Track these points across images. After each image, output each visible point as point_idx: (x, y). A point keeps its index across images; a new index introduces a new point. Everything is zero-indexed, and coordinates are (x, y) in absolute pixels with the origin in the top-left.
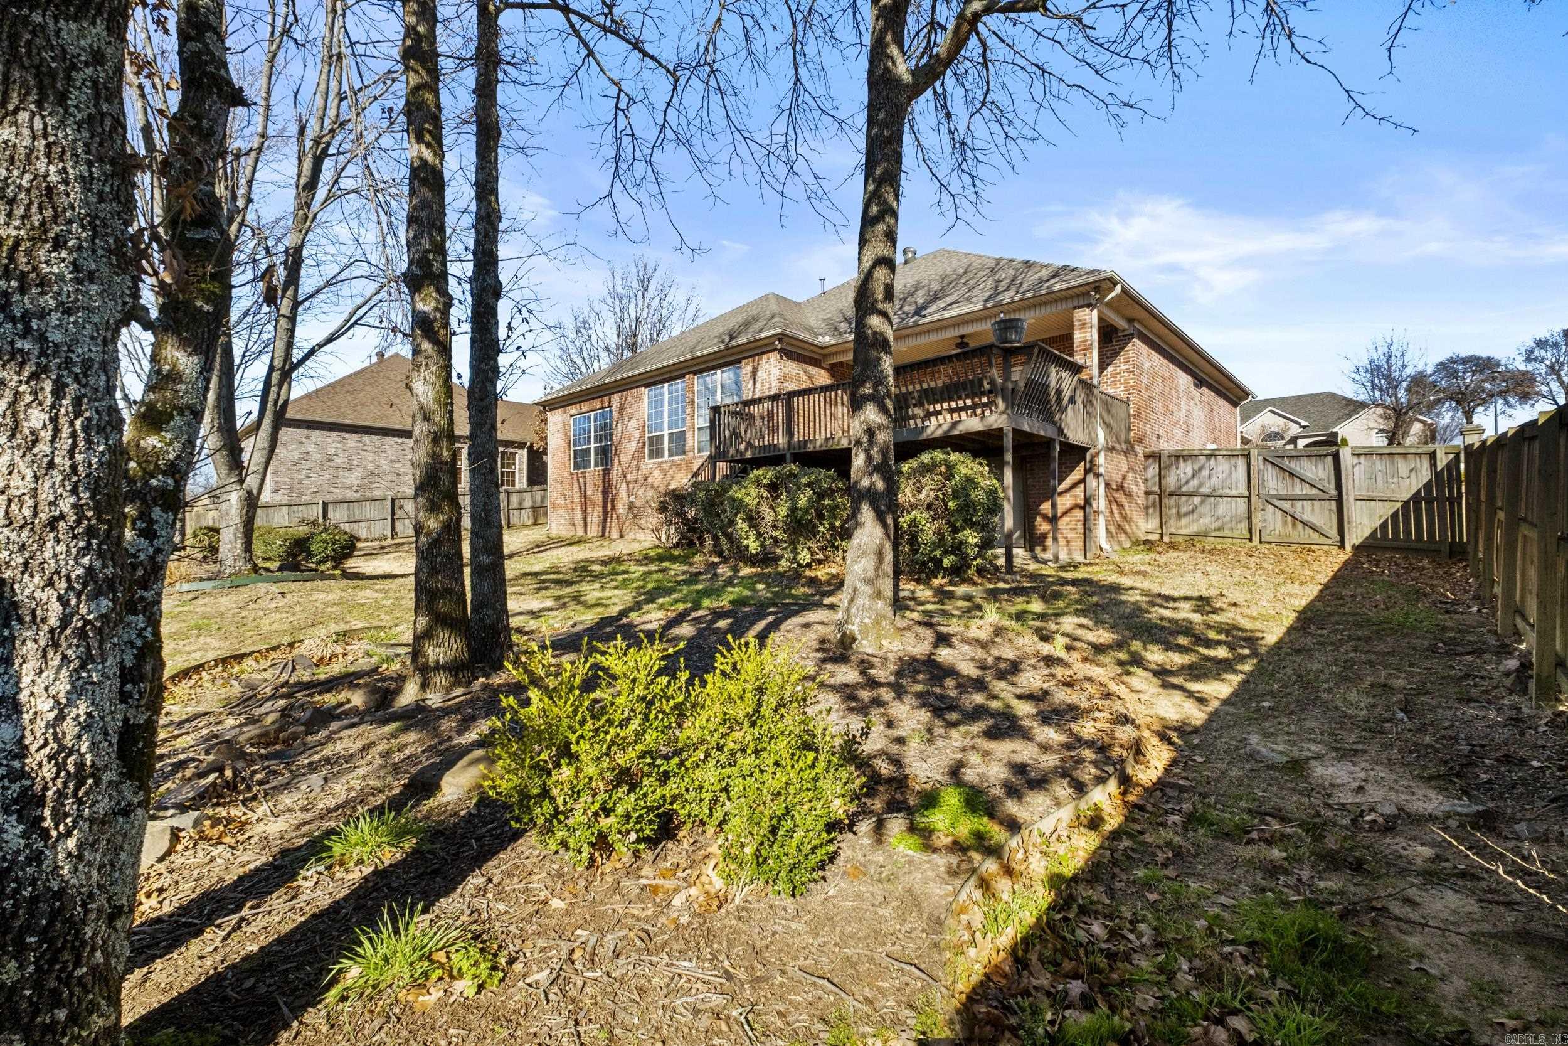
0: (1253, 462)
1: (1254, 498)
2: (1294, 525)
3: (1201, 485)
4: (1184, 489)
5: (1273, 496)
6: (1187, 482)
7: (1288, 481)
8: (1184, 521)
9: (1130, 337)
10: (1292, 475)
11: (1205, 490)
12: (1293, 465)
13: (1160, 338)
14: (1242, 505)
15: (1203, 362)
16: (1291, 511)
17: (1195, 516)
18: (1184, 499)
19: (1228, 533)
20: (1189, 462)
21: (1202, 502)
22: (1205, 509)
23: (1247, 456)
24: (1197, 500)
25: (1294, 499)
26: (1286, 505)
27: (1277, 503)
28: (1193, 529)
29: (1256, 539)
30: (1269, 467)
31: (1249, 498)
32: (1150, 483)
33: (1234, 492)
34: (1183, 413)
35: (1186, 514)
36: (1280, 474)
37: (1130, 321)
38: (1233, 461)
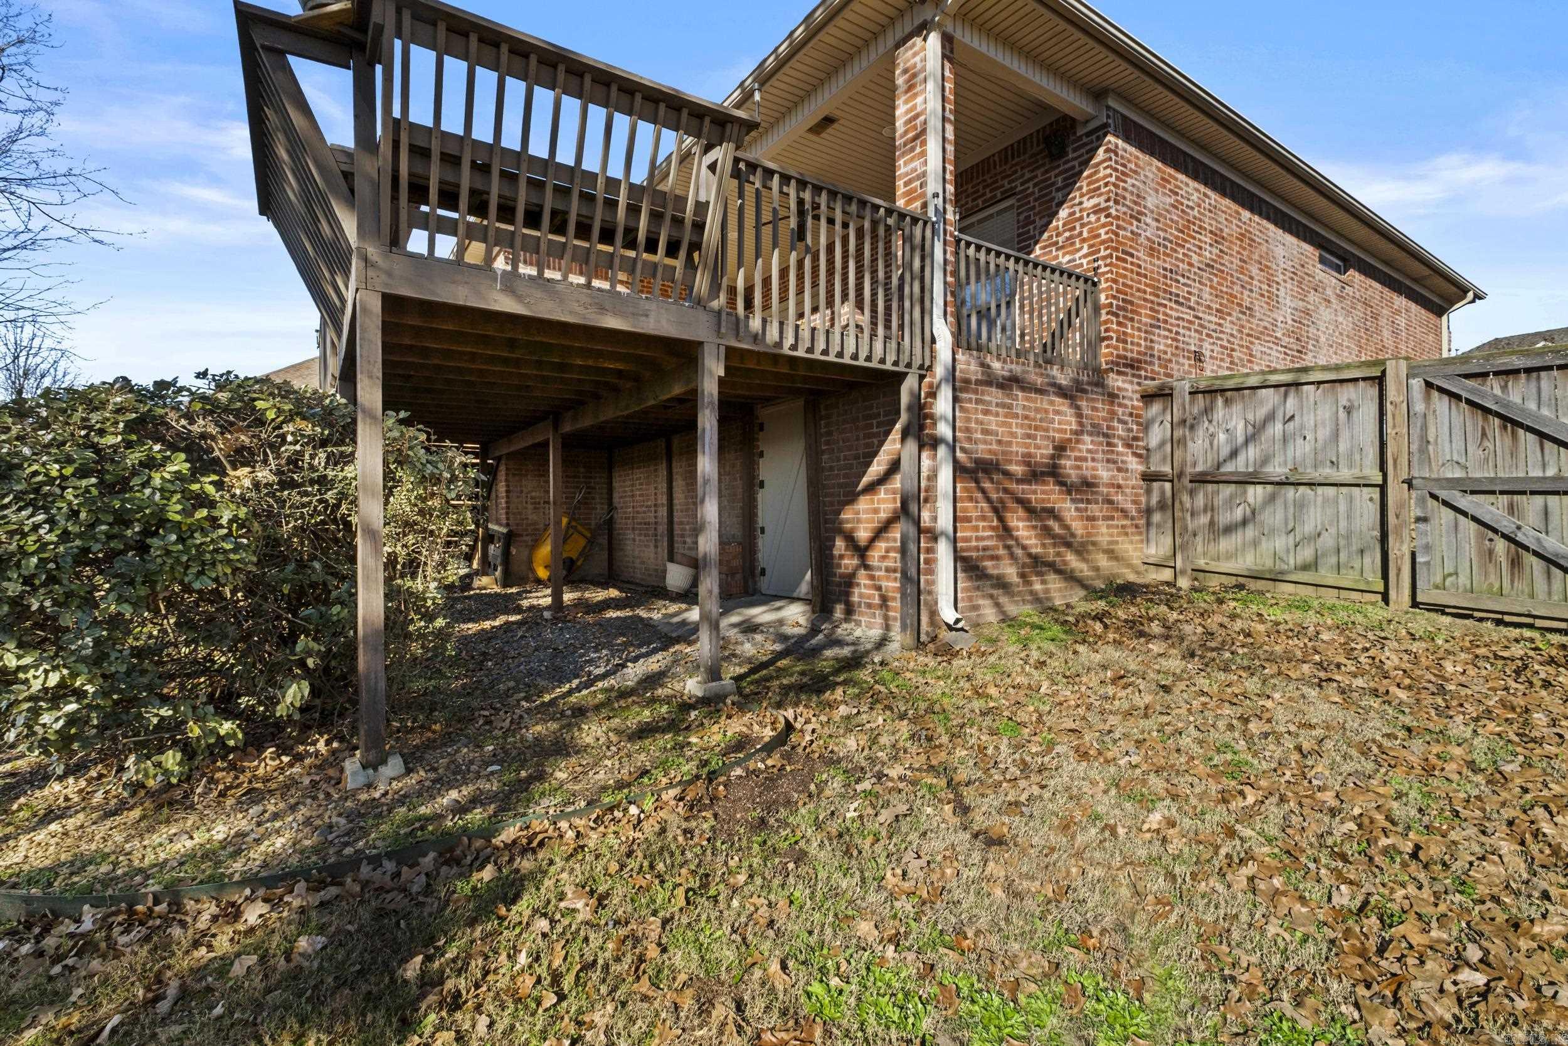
0: (1392, 392)
1: (1396, 491)
2: (1515, 563)
3: (1265, 461)
4: (1229, 468)
5: (1453, 483)
6: (1234, 454)
7: (1500, 440)
8: (1225, 544)
9: (1101, 131)
10: (1510, 422)
11: (1277, 469)
12: (1515, 397)
13: (1203, 147)
14: (1366, 503)
15: (1323, 202)
16: (1506, 524)
17: (1250, 532)
18: (1227, 490)
19: (1326, 575)
20: (1237, 408)
21: (1272, 498)
22: (1275, 517)
23: (1380, 381)
24: (1256, 494)
25: (1514, 491)
26: (1493, 509)
27: (1463, 502)
28: (1246, 562)
29: (1401, 596)
30: (1441, 404)
31: (1383, 488)
32: (1155, 459)
33: (1345, 474)
34: (1285, 314)
35: (1229, 530)
36: (1473, 422)
37: (1098, 95)
38: (1347, 394)
